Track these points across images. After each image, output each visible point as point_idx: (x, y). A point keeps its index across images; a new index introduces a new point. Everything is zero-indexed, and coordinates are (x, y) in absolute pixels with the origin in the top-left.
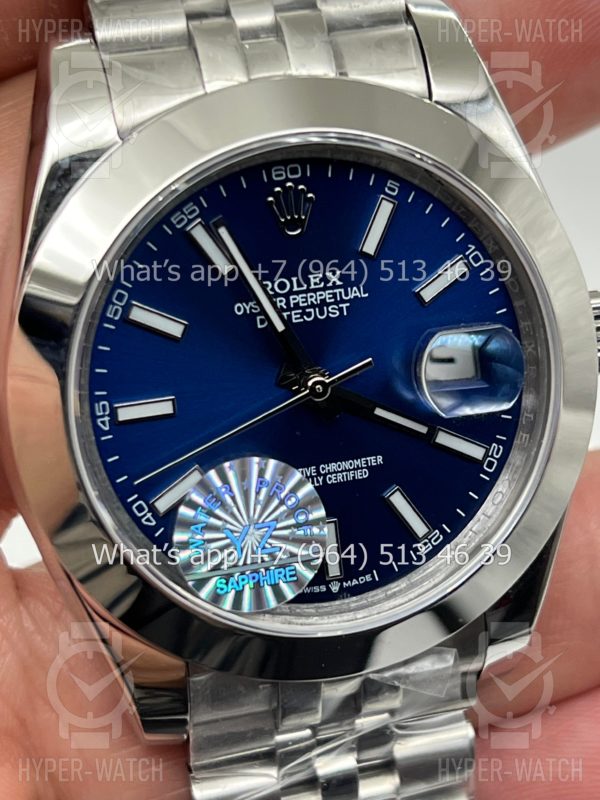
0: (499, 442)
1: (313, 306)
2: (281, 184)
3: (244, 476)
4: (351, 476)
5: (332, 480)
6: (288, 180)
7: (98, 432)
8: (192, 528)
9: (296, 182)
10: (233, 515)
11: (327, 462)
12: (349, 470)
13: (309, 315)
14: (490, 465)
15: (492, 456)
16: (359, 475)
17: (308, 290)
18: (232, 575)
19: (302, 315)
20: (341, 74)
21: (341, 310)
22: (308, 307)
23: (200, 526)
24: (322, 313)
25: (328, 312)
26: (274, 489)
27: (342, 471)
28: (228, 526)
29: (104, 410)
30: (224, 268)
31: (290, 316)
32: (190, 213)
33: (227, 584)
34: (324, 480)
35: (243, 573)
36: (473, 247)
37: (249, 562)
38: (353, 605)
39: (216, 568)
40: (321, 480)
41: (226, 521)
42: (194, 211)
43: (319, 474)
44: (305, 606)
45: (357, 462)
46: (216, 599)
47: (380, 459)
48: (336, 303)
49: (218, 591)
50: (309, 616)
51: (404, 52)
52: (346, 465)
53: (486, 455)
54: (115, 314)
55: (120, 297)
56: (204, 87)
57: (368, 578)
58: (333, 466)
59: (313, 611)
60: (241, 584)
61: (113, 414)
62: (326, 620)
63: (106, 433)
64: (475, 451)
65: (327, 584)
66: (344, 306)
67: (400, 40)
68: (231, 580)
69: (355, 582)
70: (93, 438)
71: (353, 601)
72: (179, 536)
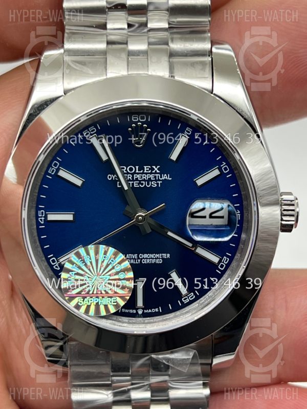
0: (227, 256)
1: (144, 180)
2: (136, 123)
3: (97, 253)
4: (154, 261)
5: (144, 262)
6: (139, 121)
7: (38, 224)
8: (70, 273)
9: (143, 123)
11: (143, 253)
12: (153, 259)
13: (142, 184)
14: (222, 266)
15: (223, 262)
16: (157, 261)
17: (143, 173)
18: (86, 297)
19: (139, 184)
20: (172, 76)
21: (158, 184)
22: (142, 180)
23: (74, 273)
24: (148, 184)
25: (152, 184)
26: (110, 261)
27: (148, 258)
28: (87, 275)
29: (42, 214)
30: (104, 158)
31: (133, 184)
32: (92, 131)
33: (83, 301)
34: (141, 261)
35: (91, 297)
36: (225, 163)
37: (95, 292)
38: (146, 321)
39: (79, 293)
40: (139, 261)
41: (86, 273)
42: (94, 130)
43: (139, 258)
44: (124, 318)
45: (157, 255)
46: (78, 307)
47: (168, 255)
48: (156, 180)
49: (79, 304)
50: (123, 322)
51: (203, 69)
52: (152, 256)
53: (220, 261)
54: (52, 172)
55: (55, 165)
56: (106, 75)
57: (157, 310)
58: (146, 256)
59: (127, 321)
60: (90, 302)
61: (46, 217)
62: (131, 326)
63: (42, 225)
64: (215, 259)
65: (137, 309)
66: (159, 182)
67: (203, 64)
68: (86, 299)
69: (150, 311)
70: (35, 226)
71: (147, 319)
72: (64, 275)
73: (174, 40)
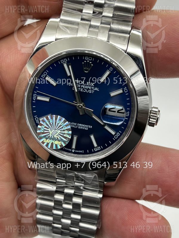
0: (120, 133)
1: (86, 89)
2: (86, 60)
3: (56, 119)
4: (84, 128)
5: (79, 128)
6: (88, 60)
7: (32, 100)
8: (42, 126)
9: (90, 61)
10: (51, 126)
11: (80, 124)
12: (84, 127)
13: (85, 90)
14: (116, 137)
15: (117, 135)
16: (85, 129)
18: (48, 139)
19: (83, 90)
20: (108, 41)
21: (92, 92)
22: (85, 89)
23: (44, 126)
24: (87, 91)
25: (89, 91)
26: (62, 124)
27: (81, 126)
28: (50, 128)
29: (35, 96)
30: (69, 74)
31: (80, 90)
32: (65, 61)
33: (46, 140)
34: (78, 127)
35: (50, 139)
36: (126, 88)
37: (52, 137)
38: (75, 156)
39: (45, 136)
40: (77, 127)
41: (50, 127)
42: (66, 60)
43: (77, 125)
44: (65, 152)
45: (86, 126)
46: (43, 143)
47: (91, 127)
48: (91, 90)
49: (44, 141)
50: (64, 154)
51: (124, 40)
52: (83, 125)
53: (115, 134)
54: (43, 77)
55: (45, 74)
56: (77, 35)
57: (81, 151)
58: (80, 125)
59: (66, 154)
60: (49, 141)
61: (36, 97)
62: (67, 156)
63: (34, 101)
64: (113, 133)
65: (72, 149)
66: (93, 91)
67: (125, 37)
68: (47, 140)
69: (78, 151)
70: (31, 101)
71: (76, 155)
72: (39, 126)
73: (114, 23)
